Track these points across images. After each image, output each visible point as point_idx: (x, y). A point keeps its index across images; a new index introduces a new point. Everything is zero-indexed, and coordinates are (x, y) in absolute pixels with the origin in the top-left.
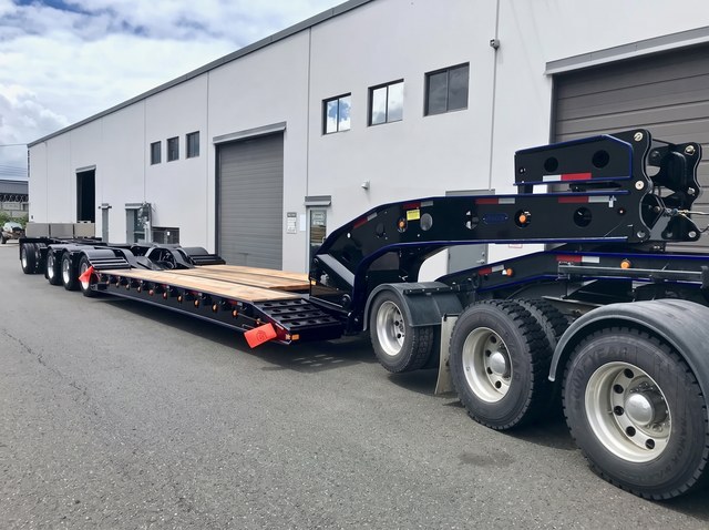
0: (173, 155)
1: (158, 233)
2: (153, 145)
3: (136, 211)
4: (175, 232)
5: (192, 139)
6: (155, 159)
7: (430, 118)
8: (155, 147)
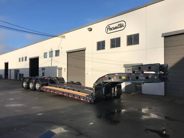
0: (22, 61)
1: (20, 75)
2: (19, 58)
3: (16, 71)
4: (23, 74)
5: (26, 58)
6: (20, 61)
7: (56, 57)
8: (20, 59)
